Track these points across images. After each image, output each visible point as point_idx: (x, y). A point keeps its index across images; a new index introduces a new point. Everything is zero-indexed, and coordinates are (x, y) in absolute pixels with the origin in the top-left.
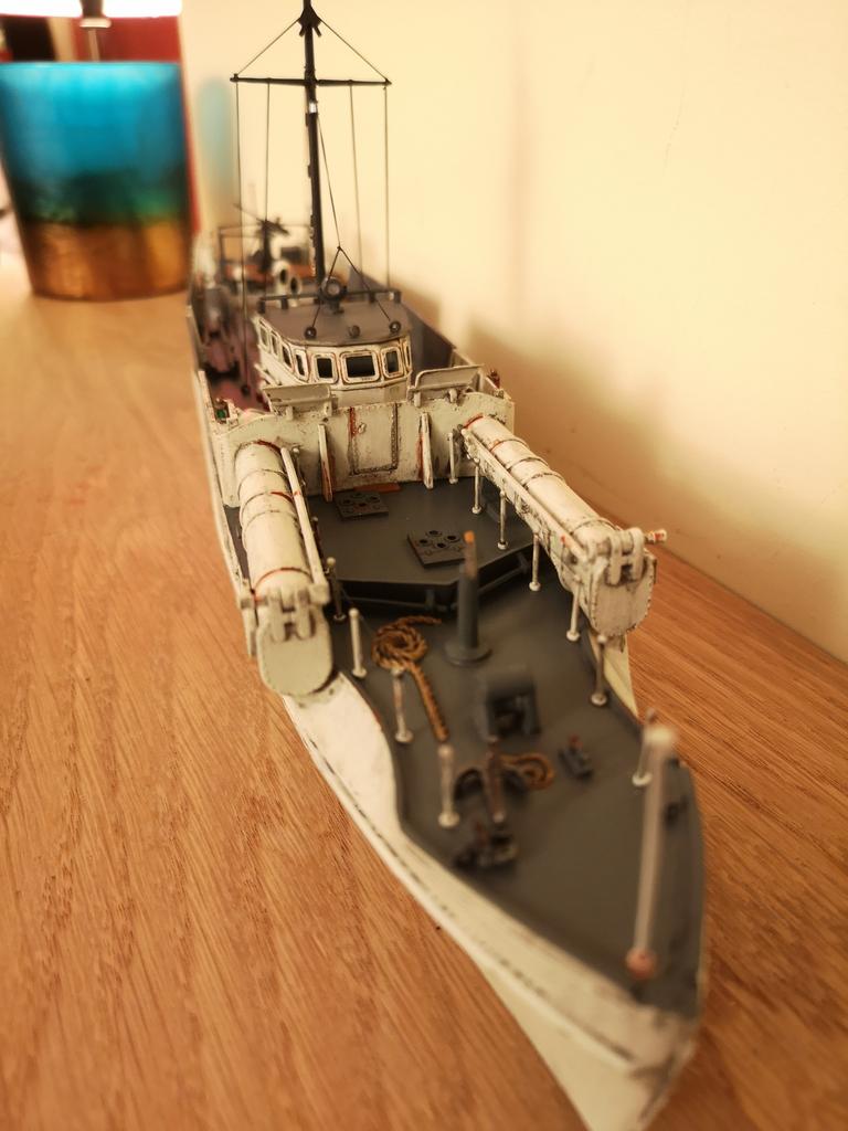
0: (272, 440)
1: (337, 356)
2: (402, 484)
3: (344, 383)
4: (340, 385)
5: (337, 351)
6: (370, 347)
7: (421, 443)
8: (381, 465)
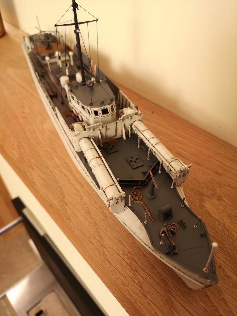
0: (88, 136)
1: (99, 110)
2: (118, 139)
3: (102, 117)
4: (101, 117)
5: (99, 108)
6: (107, 106)
7: (122, 129)
8: (113, 136)
